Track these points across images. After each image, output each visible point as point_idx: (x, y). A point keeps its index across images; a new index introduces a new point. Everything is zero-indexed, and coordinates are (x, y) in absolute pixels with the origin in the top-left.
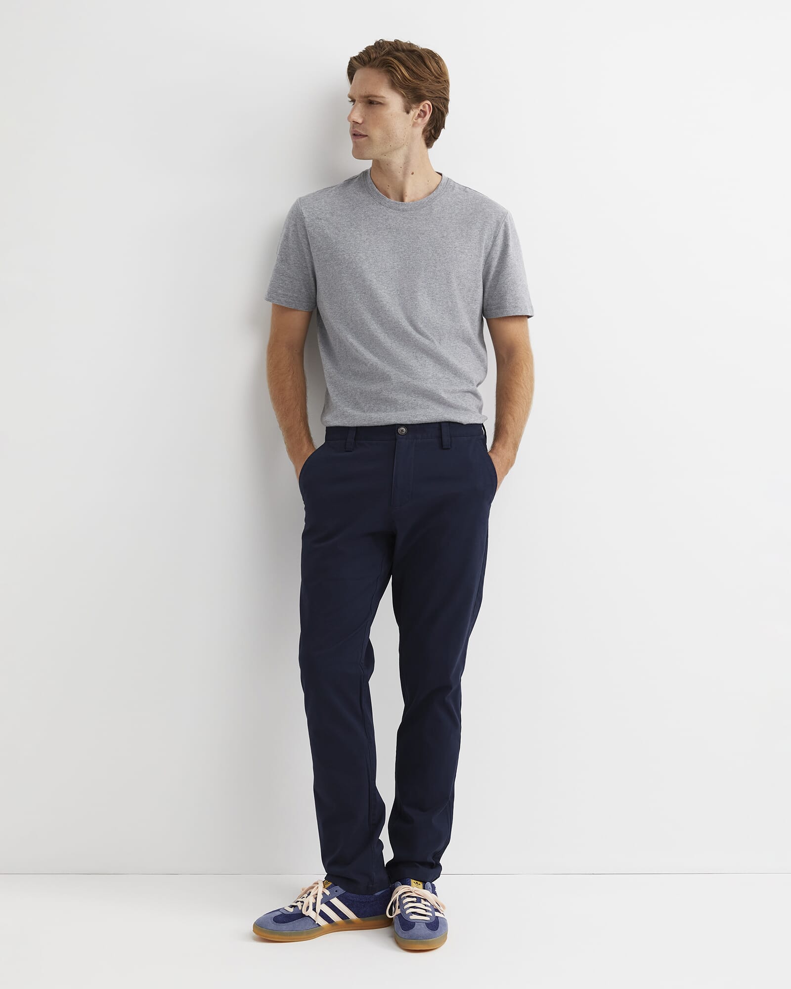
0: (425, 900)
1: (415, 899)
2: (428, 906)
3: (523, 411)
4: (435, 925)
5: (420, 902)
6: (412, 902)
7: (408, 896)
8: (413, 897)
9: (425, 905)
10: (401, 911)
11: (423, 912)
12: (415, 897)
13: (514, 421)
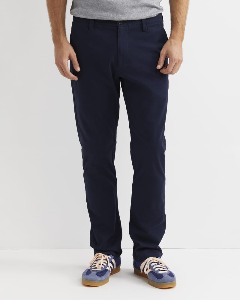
0: (161, 263)
1: (156, 264)
2: (163, 266)
3: (185, 7)
4: (171, 274)
5: (159, 265)
6: (155, 265)
7: (153, 262)
8: (155, 263)
9: (162, 266)
10: (152, 269)
11: (163, 269)
12: (156, 262)
13: (181, 15)
